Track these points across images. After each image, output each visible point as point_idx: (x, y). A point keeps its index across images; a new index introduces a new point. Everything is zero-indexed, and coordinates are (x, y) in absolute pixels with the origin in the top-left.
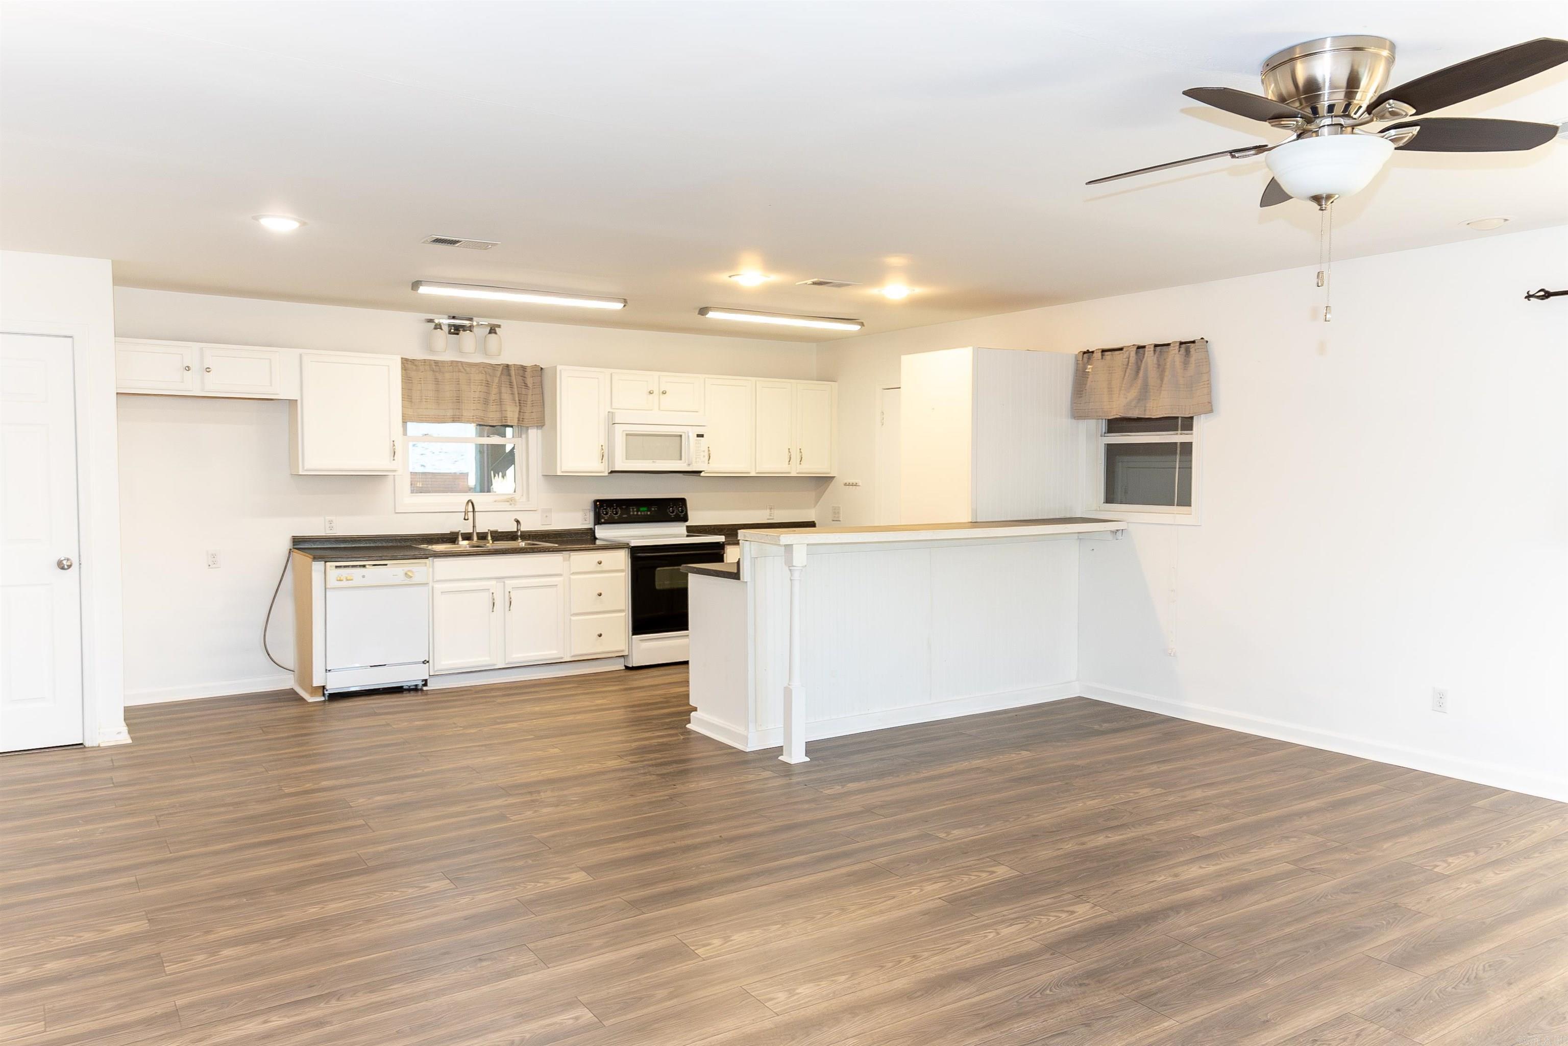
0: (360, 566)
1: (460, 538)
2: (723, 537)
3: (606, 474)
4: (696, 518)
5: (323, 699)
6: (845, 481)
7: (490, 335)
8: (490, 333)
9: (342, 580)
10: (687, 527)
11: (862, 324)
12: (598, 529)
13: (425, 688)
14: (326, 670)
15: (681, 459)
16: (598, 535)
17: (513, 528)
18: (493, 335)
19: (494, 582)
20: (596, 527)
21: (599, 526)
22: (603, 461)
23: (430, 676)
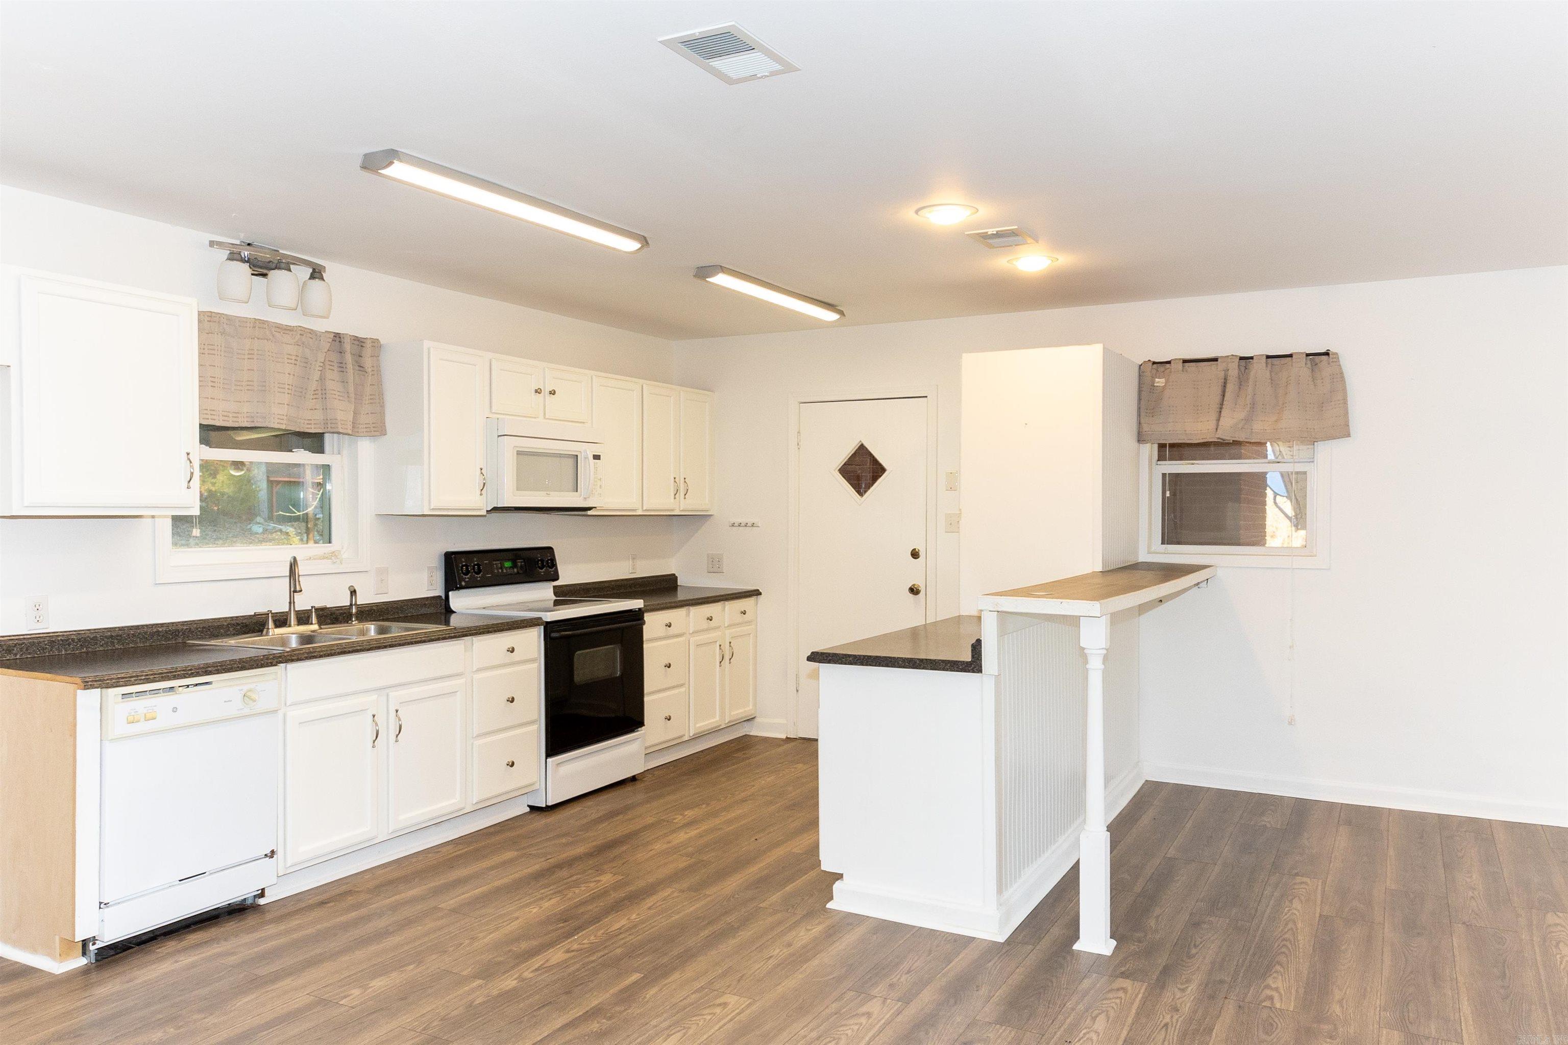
0: (165, 690)
1: (271, 624)
2: (642, 601)
3: (484, 513)
4: (569, 575)
5: (83, 961)
6: (732, 520)
7: (312, 281)
8: (312, 277)
9: (138, 721)
10: (555, 587)
11: (841, 313)
12: (452, 598)
13: (262, 901)
14: (101, 903)
15: (577, 491)
16: (453, 605)
17: (343, 600)
18: (317, 282)
19: (374, 697)
20: (451, 594)
21: (452, 592)
22: (484, 491)
23: (278, 877)
